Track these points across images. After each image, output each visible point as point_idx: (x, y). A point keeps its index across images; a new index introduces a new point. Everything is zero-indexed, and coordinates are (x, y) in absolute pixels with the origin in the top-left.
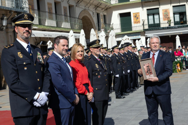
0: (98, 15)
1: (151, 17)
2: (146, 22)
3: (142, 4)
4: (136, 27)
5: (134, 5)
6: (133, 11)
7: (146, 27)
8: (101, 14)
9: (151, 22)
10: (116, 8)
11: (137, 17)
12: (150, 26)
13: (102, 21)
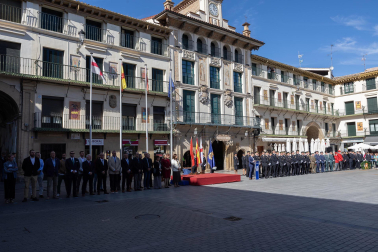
0: (326, 124)
1: (372, 126)
2: (368, 130)
3: (365, 116)
4: (359, 133)
5: (358, 117)
6: (357, 121)
7: (368, 133)
8: (330, 123)
9: (373, 130)
10: (343, 118)
11: (360, 125)
12: (371, 133)
13: (330, 128)
